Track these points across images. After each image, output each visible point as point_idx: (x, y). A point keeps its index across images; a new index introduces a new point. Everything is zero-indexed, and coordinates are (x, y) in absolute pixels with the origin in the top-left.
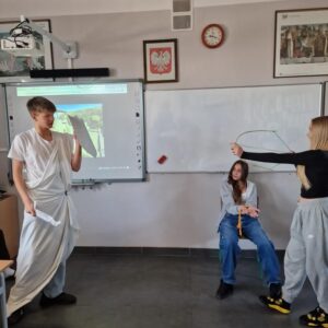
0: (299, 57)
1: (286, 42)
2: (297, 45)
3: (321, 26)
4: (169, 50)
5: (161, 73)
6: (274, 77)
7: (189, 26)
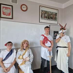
0: (45, 18)
1: (42, 14)
2: (44, 15)
3: (49, 12)
4: (10, 8)
5: (7, 15)
6: (40, 22)
7: (17, 3)
